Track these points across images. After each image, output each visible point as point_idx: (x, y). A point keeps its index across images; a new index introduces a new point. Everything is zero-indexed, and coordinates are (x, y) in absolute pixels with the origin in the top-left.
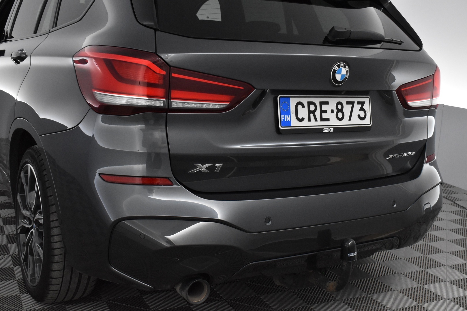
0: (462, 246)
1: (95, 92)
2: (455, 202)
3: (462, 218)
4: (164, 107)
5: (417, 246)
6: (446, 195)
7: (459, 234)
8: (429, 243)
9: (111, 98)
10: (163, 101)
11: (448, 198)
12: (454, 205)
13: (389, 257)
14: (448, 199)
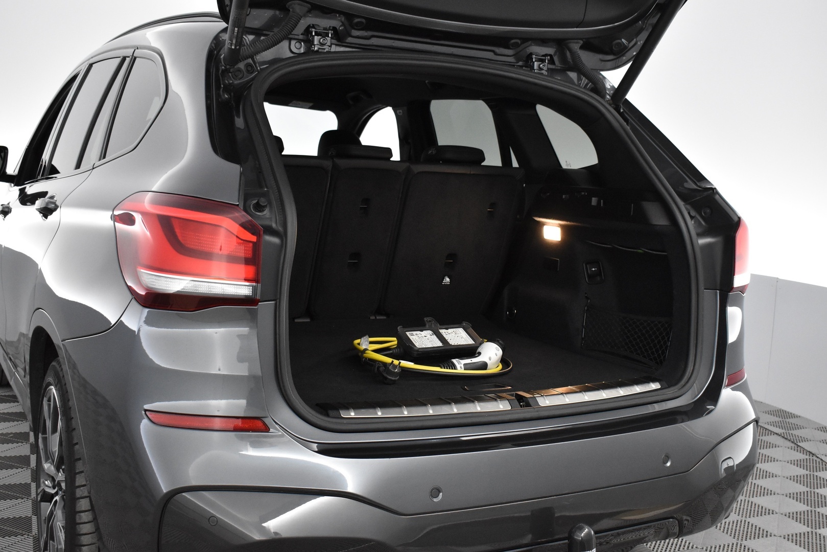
0: (804, 525)
1: (142, 270)
2: (799, 444)
3: (808, 472)
4: (254, 296)
5: (727, 524)
6: (784, 431)
7: (800, 502)
8: (748, 520)
9: (167, 281)
10: (253, 286)
11: (786, 437)
12: (796, 448)
13: (676, 545)
14: (786, 439)
